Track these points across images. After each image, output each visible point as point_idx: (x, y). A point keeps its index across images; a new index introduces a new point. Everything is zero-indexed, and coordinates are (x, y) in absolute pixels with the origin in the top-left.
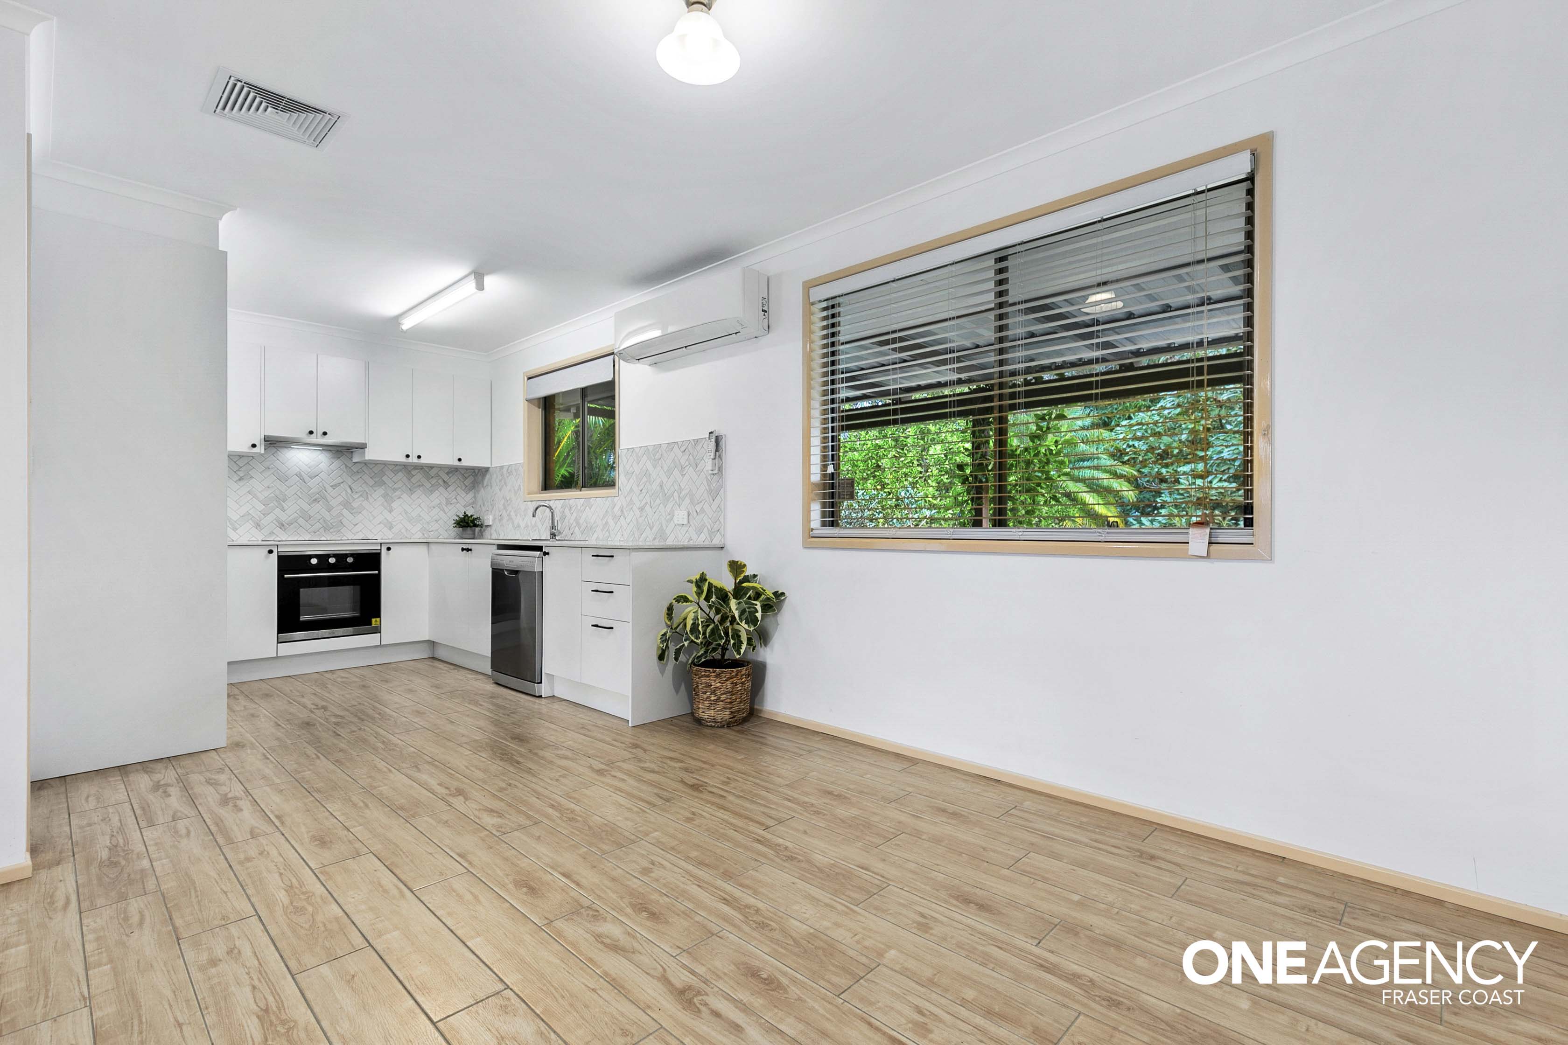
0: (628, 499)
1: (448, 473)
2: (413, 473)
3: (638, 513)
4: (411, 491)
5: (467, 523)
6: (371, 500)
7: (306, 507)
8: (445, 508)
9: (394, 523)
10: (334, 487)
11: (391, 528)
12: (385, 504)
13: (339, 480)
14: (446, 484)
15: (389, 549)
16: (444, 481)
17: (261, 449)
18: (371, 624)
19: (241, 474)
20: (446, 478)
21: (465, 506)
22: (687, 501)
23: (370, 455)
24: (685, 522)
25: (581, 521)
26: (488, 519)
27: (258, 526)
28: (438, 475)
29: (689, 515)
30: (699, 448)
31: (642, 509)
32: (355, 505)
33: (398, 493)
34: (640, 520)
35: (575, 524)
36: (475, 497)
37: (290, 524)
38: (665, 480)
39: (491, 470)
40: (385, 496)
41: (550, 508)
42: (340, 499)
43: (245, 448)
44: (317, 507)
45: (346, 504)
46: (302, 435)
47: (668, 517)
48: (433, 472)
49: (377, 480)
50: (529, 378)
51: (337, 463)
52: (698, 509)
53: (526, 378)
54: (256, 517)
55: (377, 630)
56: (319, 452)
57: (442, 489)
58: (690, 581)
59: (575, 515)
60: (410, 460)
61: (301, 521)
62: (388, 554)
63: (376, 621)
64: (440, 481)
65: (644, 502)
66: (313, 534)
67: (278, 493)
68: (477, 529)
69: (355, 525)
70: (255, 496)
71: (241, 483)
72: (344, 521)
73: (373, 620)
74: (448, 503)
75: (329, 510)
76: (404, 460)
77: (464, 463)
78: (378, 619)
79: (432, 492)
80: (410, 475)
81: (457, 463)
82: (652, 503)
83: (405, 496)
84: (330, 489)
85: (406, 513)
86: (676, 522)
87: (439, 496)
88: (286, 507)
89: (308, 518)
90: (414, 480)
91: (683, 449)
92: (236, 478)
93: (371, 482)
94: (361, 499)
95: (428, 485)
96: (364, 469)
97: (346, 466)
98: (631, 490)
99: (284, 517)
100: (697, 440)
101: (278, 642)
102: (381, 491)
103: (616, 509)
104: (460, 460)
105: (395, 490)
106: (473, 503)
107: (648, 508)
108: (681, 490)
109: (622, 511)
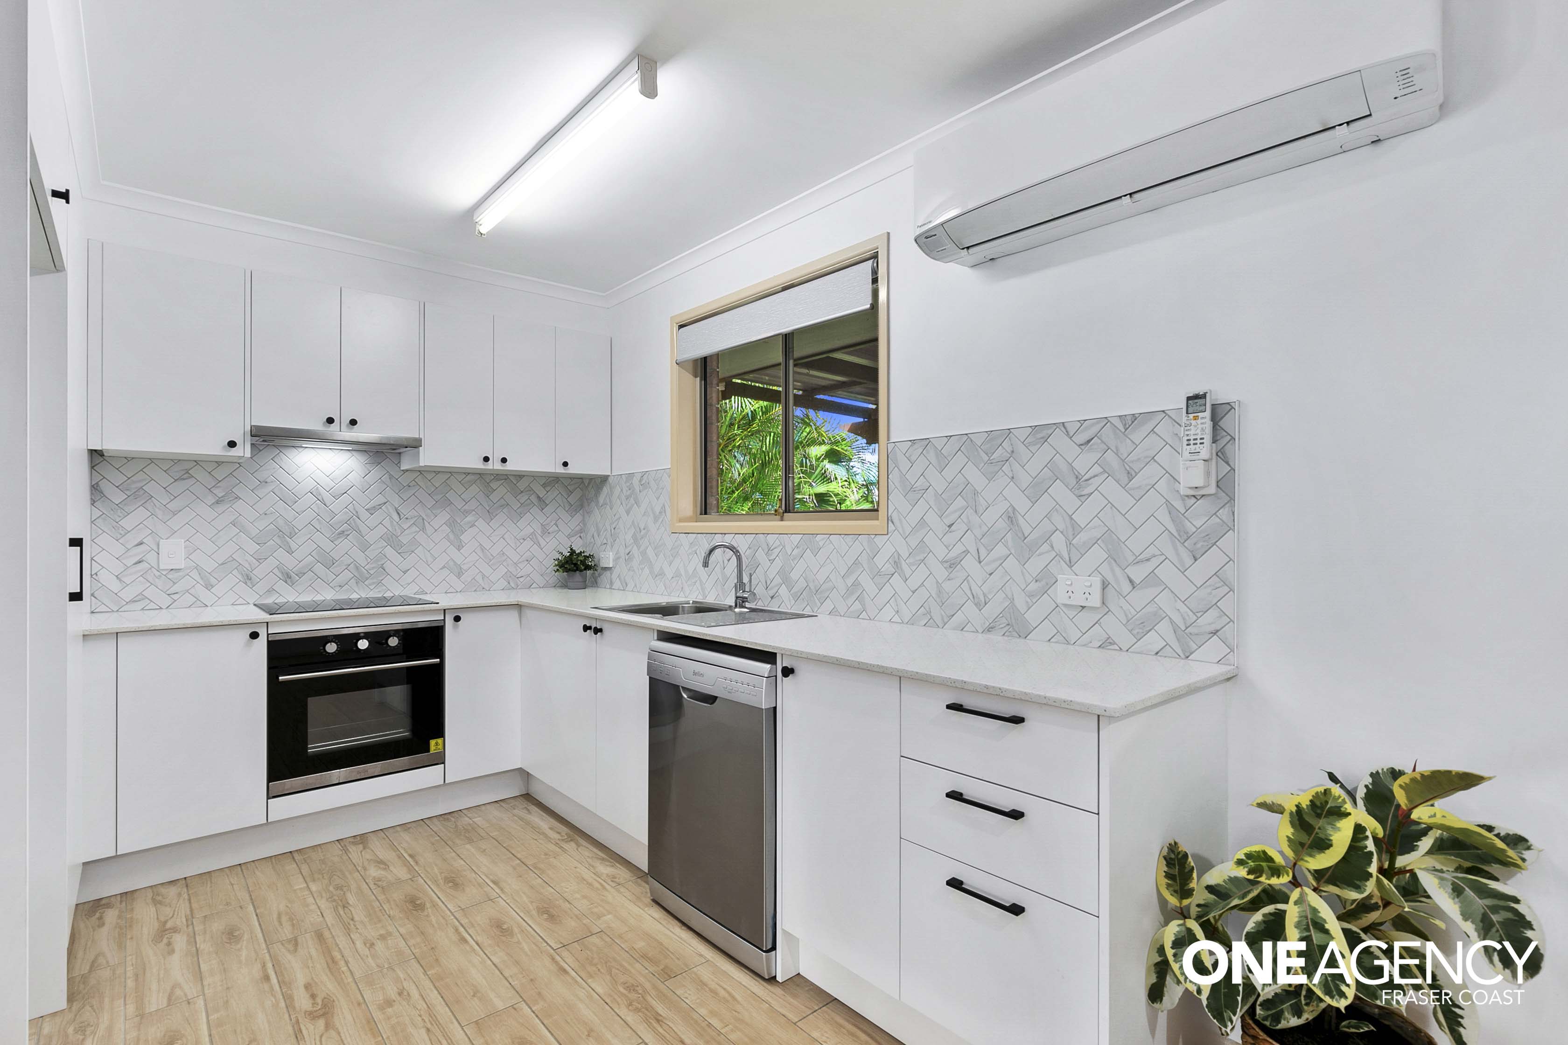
0: (914, 542)
1: (544, 486)
2: (494, 485)
3: (941, 573)
4: (490, 515)
5: (575, 564)
6: (429, 530)
7: (327, 545)
8: (539, 538)
9: (465, 567)
10: (371, 511)
11: (459, 576)
12: (452, 536)
13: (381, 499)
14: (542, 503)
15: (457, 619)
16: (539, 497)
17: (244, 451)
18: (427, 750)
19: (220, 493)
20: (542, 493)
21: (569, 537)
22: (1098, 554)
23: (427, 458)
24: (1095, 600)
25: (794, 575)
26: (607, 558)
27: (248, 579)
28: (530, 490)
29: (1105, 585)
30: (1137, 435)
31: (952, 565)
32: (404, 539)
33: (469, 518)
34: (948, 586)
35: (778, 580)
36: (583, 521)
37: (301, 574)
38: (1022, 504)
39: (610, 480)
40: (452, 524)
41: (732, 548)
42: (381, 530)
43: (217, 449)
44: (345, 544)
45: (392, 540)
46: (316, 425)
47: (1033, 586)
48: (522, 485)
49: (437, 497)
50: (681, 327)
51: (376, 473)
52: (1138, 573)
53: (676, 328)
54: (247, 566)
55: (440, 759)
56: (348, 454)
57: (535, 510)
58: (1274, 808)
59: (778, 563)
60: (490, 466)
61: (319, 568)
62: (455, 627)
63: (437, 744)
64: (533, 498)
65: (959, 549)
66: (337, 589)
67: (281, 522)
68: (589, 572)
69: (405, 572)
70: (243, 530)
71: (220, 508)
72: (388, 566)
73: (433, 742)
74: (545, 531)
75: (364, 547)
76: (480, 465)
77: (572, 470)
78: (440, 741)
79: (521, 516)
80: (489, 491)
81: (561, 470)
82: (983, 552)
83: (481, 523)
84: (364, 514)
85: (483, 548)
86: (1062, 599)
87: (531, 523)
88: (294, 546)
89: (329, 563)
90: (495, 497)
91: (1081, 438)
92: (211, 500)
93: (430, 503)
94: (415, 529)
95: (516, 505)
96: (419, 480)
97: (391, 477)
98: (922, 521)
99: (290, 562)
100: (1134, 417)
101: (268, 798)
102: (444, 516)
103: (881, 560)
104: (565, 464)
105: (466, 513)
106: (581, 531)
107: (969, 563)
108: (1076, 528)
109: (897, 564)
